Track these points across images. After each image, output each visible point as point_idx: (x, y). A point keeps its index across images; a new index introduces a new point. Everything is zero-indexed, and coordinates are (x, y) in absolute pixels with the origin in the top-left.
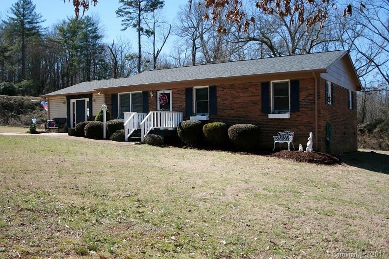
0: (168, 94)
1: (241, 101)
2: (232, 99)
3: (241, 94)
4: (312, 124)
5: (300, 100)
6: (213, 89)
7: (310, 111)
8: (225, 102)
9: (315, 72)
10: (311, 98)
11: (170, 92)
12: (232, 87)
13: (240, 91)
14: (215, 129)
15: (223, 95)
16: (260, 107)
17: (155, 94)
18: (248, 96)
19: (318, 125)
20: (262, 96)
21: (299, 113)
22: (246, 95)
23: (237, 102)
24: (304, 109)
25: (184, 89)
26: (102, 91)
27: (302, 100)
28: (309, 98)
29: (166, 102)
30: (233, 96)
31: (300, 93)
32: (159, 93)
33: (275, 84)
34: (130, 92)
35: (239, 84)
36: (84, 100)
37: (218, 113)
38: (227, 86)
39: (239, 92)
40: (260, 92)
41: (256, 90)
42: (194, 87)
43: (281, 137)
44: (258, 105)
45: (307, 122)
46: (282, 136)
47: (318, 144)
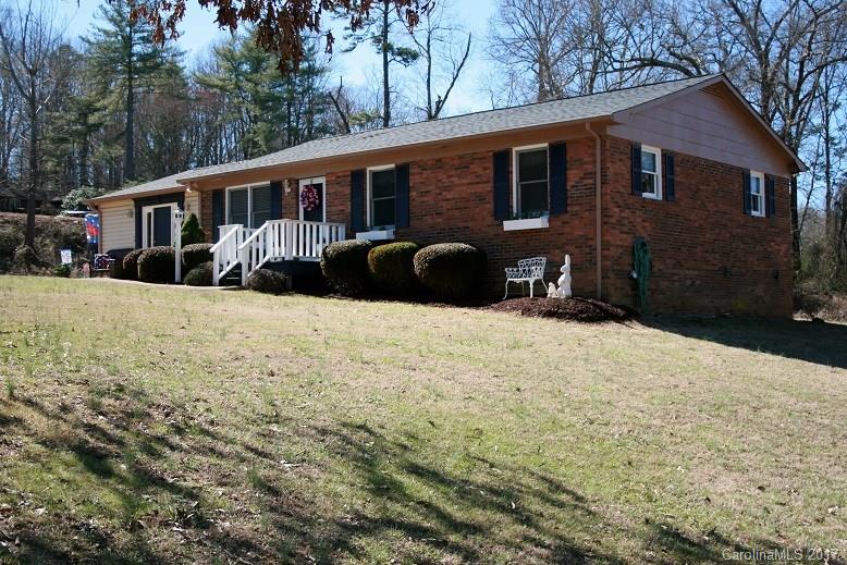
0: (319, 187)
1: (457, 196)
3: (456, 180)
4: (591, 239)
5: (568, 188)
6: (402, 171)
7: (586, 210)
9: (591, 124)
10: (591, 181)
11: (322, 180)
12: (439, 164)
13: (453, 172)
14: (389, 255)
15: (422, 183)
16: (490, 206)
17: (294, 186)
18: (469, 184)
19: (602, 241)
20: (495, 183)
21: (566, 217)
22: (464, 181)
23: (449, 197)
24: (576, 208)
25: (349, 173)
26: (195, 185)
27: (573, 187)
28: (586, 182)
29: (314, 203)
30: (440, 184)
31: (568, 172)
32: (303, 183)
33: (522, 155)
34: (249, 185)
35: (452, 159)
36: (170, 207)
37: (412, 223)
38: (430, 163)
39: (451, 176)
40: (490, 173)
41: (485, 169)
42: (369, 169)
43: (524, 271)
44: (489, 203)
45: (581, 236)
46: (527, 268)
47: (602, 284)
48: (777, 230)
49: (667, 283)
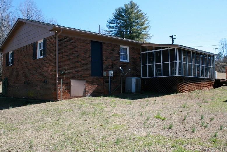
48: (47, 61)
49: (12, 88)
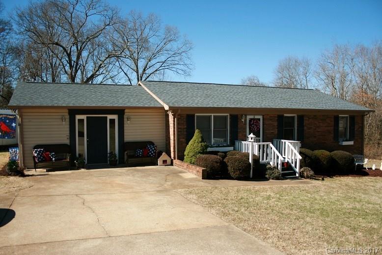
0: (258, 120)
1: (321, 130)
2: (314, 128)
7: (359, 139)
8: (310, 131)
11: (261, 117)
12: (315, 117)
15: (308, 124)
16: (332, 135)
20: (334, 127)
22: (324, 125)
24: (356, 138)
25: (276, 116)
28: (359, 129)
30: (315, 125)
31: (355, 126)
32: (249, 117)
34: (212, 115)
35: (320, 116)
37: (304, 140)
38: (312, 116)
39: (320, 123)
40: (333, 123)
42: (285, 115)
